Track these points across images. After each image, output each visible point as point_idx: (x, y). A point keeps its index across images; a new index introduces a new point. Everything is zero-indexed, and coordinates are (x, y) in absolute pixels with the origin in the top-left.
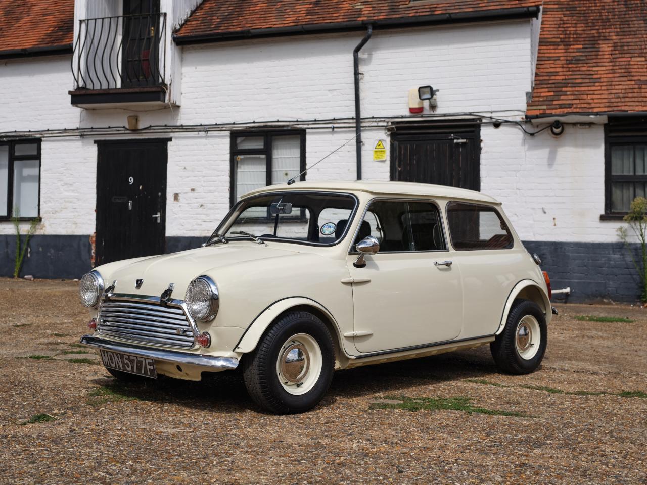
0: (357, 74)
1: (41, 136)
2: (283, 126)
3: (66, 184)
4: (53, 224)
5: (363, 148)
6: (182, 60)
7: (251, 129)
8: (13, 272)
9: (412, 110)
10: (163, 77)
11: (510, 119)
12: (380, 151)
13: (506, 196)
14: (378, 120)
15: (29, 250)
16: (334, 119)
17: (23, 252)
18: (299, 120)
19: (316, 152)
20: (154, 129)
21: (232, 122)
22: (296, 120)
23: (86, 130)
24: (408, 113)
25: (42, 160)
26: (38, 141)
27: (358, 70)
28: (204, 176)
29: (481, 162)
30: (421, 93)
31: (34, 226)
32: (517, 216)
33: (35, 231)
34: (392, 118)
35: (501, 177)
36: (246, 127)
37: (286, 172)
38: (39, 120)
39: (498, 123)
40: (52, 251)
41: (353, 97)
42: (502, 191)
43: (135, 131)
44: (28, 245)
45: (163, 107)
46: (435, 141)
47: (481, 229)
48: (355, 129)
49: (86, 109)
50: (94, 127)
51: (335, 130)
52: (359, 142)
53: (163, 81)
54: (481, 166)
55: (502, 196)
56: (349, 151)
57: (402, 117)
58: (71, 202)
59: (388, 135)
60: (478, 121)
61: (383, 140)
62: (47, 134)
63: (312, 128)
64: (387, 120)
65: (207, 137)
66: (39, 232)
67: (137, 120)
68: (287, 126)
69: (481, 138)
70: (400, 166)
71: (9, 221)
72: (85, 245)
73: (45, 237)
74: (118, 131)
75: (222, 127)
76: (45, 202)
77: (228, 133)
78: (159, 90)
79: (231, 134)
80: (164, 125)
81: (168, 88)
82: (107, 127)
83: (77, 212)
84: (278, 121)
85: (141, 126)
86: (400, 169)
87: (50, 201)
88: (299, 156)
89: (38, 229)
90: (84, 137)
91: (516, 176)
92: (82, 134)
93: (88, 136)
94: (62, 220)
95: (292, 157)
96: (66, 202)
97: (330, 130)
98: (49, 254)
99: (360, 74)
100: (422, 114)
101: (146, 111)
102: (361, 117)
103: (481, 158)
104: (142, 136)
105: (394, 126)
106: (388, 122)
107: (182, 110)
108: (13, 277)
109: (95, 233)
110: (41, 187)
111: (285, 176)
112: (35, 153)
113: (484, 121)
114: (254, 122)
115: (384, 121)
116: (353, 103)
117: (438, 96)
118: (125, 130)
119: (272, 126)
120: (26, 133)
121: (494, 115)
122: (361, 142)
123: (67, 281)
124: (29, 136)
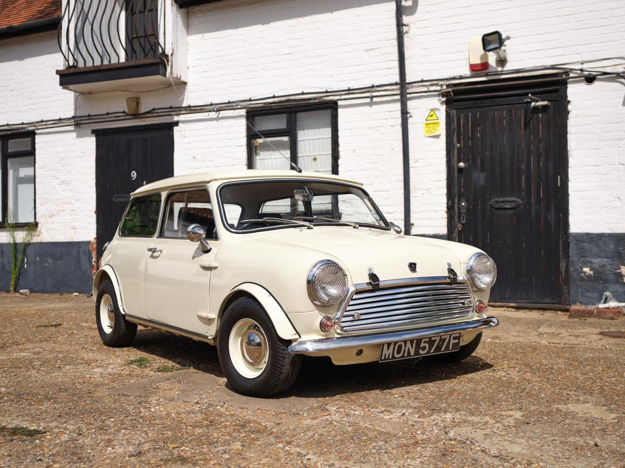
0: (400, 25)
1: (35, 128)
2: (310, 99)
3: (63, 182)
4: (50, 229)
5: (410, 121)
6: (188, 27)
7: (271, 105)
8: (9, 286)
9: (473, 68)
10: (163, 47)
11: (608, 70)
12: (432, 123)
13: (605, 175)
14: (428, 83)
15: (26, 260)
16: (373, 87)
17: (19, 263)
18: (329, 90)
19: (351, 129)
20: (158, 113)
21: (248, 99)
22: (325, 90)
23: (82, 118)
24: (467, 72)
25: (37, 156)
26: (32, 134)
27: (402, 20)
28: (217, 166)
29: (568, 130)
30: (486, 42)
31: (30, 232)
32: (621, 200)
33: (32, 238)
34: (447, 79)
35: (597, 149)
36: (265, 103)
37: (315, 157)
38: (33, 110)
39: (592, 76)
40: (50, 261)
41: (396, 56)
42: (598, 167)
43: (136, 115)
44: (24, 254)
45: (167, 86)
46: (506, 106)
47: (572, 219)
48: (398, 97)
49: (82, 93)
50: (92, 114)
51: (375, 100)
52: (405, 113)
53: (164, 51)
54: (569, 135)
55: (598, 174)
56: (392, 126)
57: (461, 78)
58: (68, 203)
59: (442, 103)
60: (564, 76)
61: (436, 109)
62: (40, 126)
63: (345, 99)
64: (441, 83)
65: (218, 119)
66: (36, 240)
67: (138, 103)
68: (315, 99)
69: (569, 99)
70: (459, 142)
71: (4, 227)
72: (85, 253)
73: (42, 244)
74: (118, 117)
75: (236, 106)
76: (41, 204)
77: (243, 112)
78: (158, 61)
79: (247, 112)
80: (169, 107)
81: (170, 59)
82: (106, 113)
83: (76, 215)
84: (303, 94)
85: (143, 109)
86: (458, 145)
87: (46, 203)
88: (330, 136)
89: (34, 236)
90: (81, 126)
91: (618, 147)
92: (78, 122)
93: (84, 125)
94: (60, 224)
95: (322, 138)
96: (63, 203)
97: (368, 100)
98: (46, 264)
99: (405, 25)
100: (486, 71)
101: (148, 92)
102: (407, 81)
103: (568, 125)
104: (144, 121)
105: (450, 90)
106: (442, 86)
107: (189, 87)
108: (8, 291)
109: (95, 238)
110: (36, 188)
111: (314, 162)
112: (30, 148)
113: (571, 75)
114: (274, 97)
115: (437, 85)
116: (396, 64)
117: (508, 46)
118: (125, 116)
119: (295, 100)
120: (18, 126)
121: (585, 66)
122: (407, 113)
123: (66, 295)
124: (22, 128)
